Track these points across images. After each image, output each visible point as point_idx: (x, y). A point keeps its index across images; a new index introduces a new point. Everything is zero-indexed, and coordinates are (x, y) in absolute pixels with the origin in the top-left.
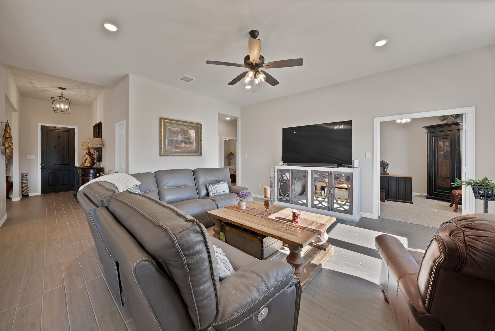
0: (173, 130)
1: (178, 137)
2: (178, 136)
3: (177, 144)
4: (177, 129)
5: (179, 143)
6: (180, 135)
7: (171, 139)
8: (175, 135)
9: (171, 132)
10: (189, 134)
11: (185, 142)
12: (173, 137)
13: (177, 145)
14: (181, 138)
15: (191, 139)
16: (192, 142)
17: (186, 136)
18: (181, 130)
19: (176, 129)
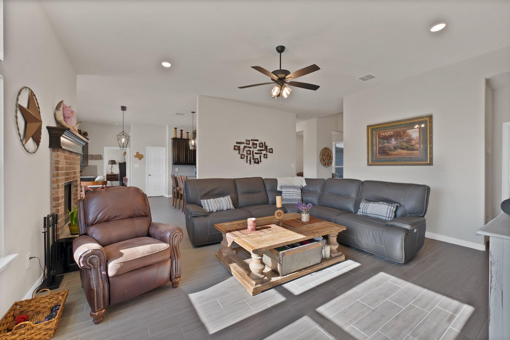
0: (383, 135)
1: (390, 143)
2: (390, 141)
3: (389, 151)
4: (389, 133)
5: (392, 149)
6: (393, 139)
7: (381, 146)
8: (386, 141)
9: (381, 138)
10: (409, 136)
11: (402, 147)
12: (384, 143)
13: (389, 153)
14: (396, 143)
15: (412, 141)
16: (415, 146)
17: (402, 139)
18: (394, 133)
19: (387, 134)
